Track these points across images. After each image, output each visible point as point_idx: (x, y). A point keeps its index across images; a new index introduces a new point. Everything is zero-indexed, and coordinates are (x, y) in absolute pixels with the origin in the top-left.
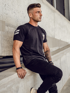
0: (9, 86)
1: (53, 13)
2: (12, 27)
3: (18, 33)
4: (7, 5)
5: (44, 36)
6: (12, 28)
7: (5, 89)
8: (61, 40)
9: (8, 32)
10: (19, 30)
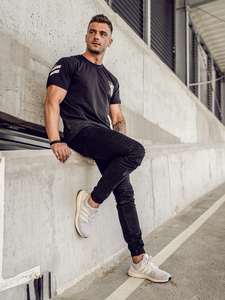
0: (35, 164)
1: (141, 56)
2: (44, 64)
3: (58, 71)
4: (35, 16)
5: (112, 87)
6: (44, 67)
7: (28, 167)
8: (160, 126)
9: (34, 72)
10: (59, 66)
